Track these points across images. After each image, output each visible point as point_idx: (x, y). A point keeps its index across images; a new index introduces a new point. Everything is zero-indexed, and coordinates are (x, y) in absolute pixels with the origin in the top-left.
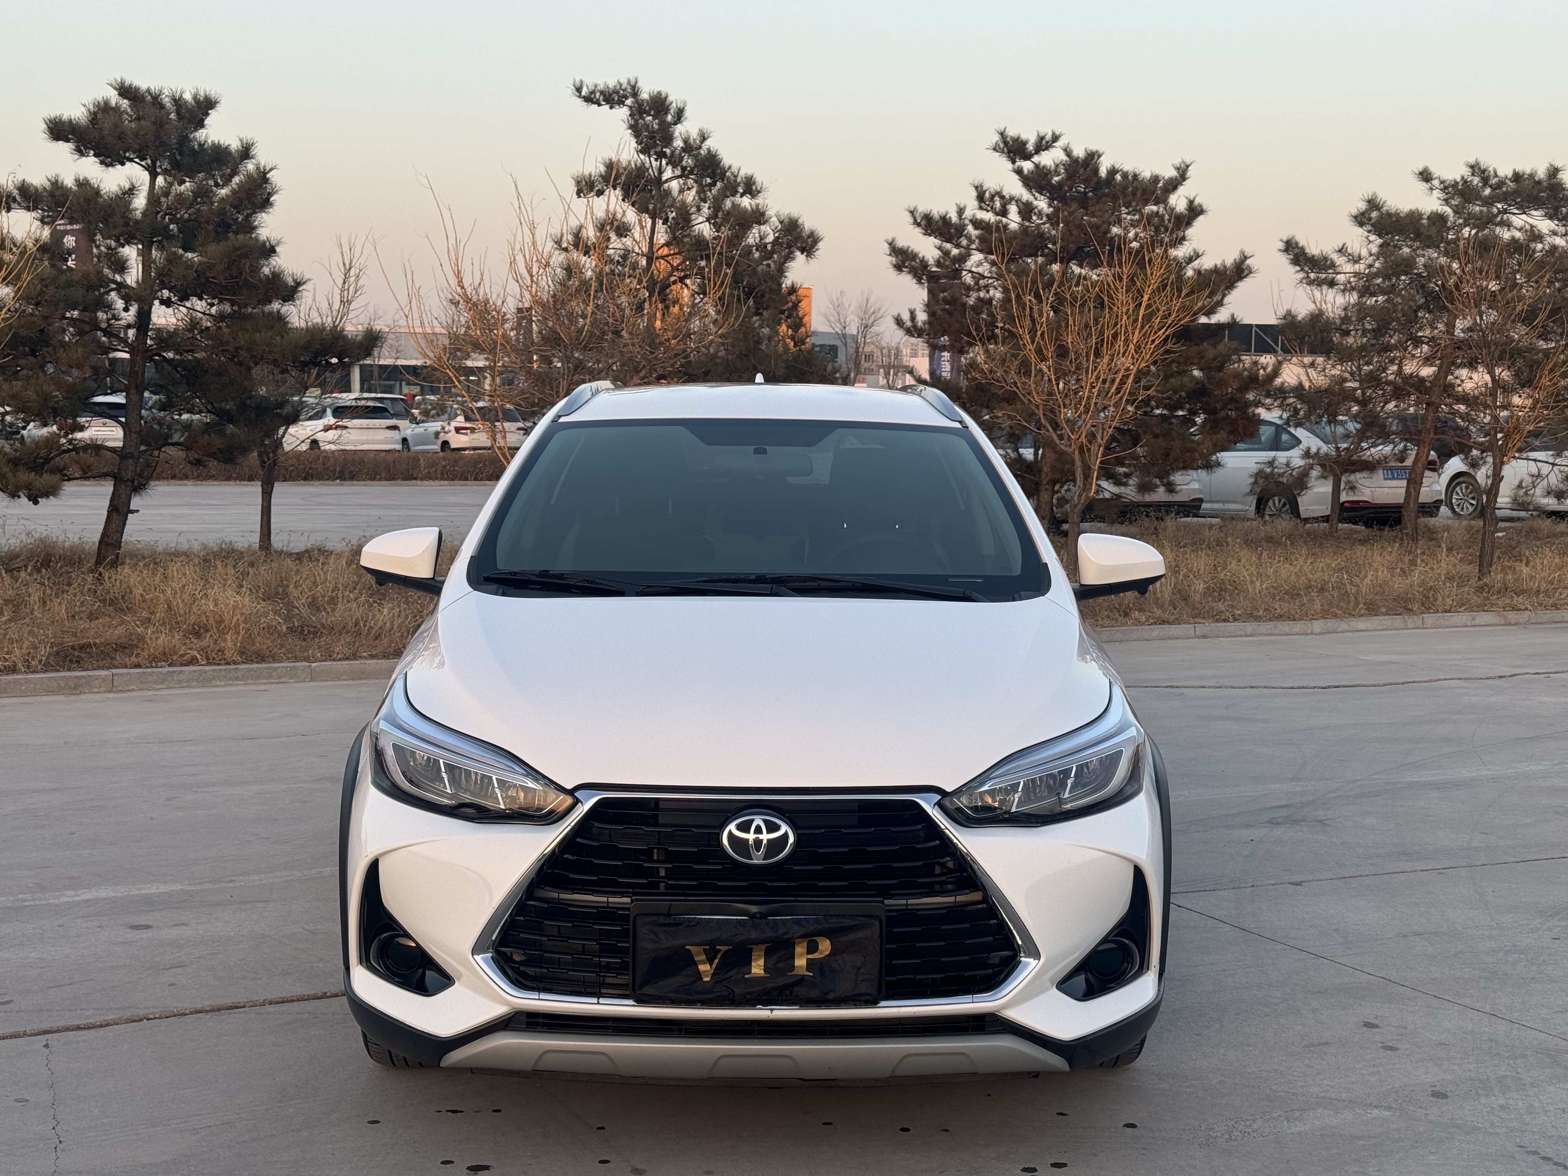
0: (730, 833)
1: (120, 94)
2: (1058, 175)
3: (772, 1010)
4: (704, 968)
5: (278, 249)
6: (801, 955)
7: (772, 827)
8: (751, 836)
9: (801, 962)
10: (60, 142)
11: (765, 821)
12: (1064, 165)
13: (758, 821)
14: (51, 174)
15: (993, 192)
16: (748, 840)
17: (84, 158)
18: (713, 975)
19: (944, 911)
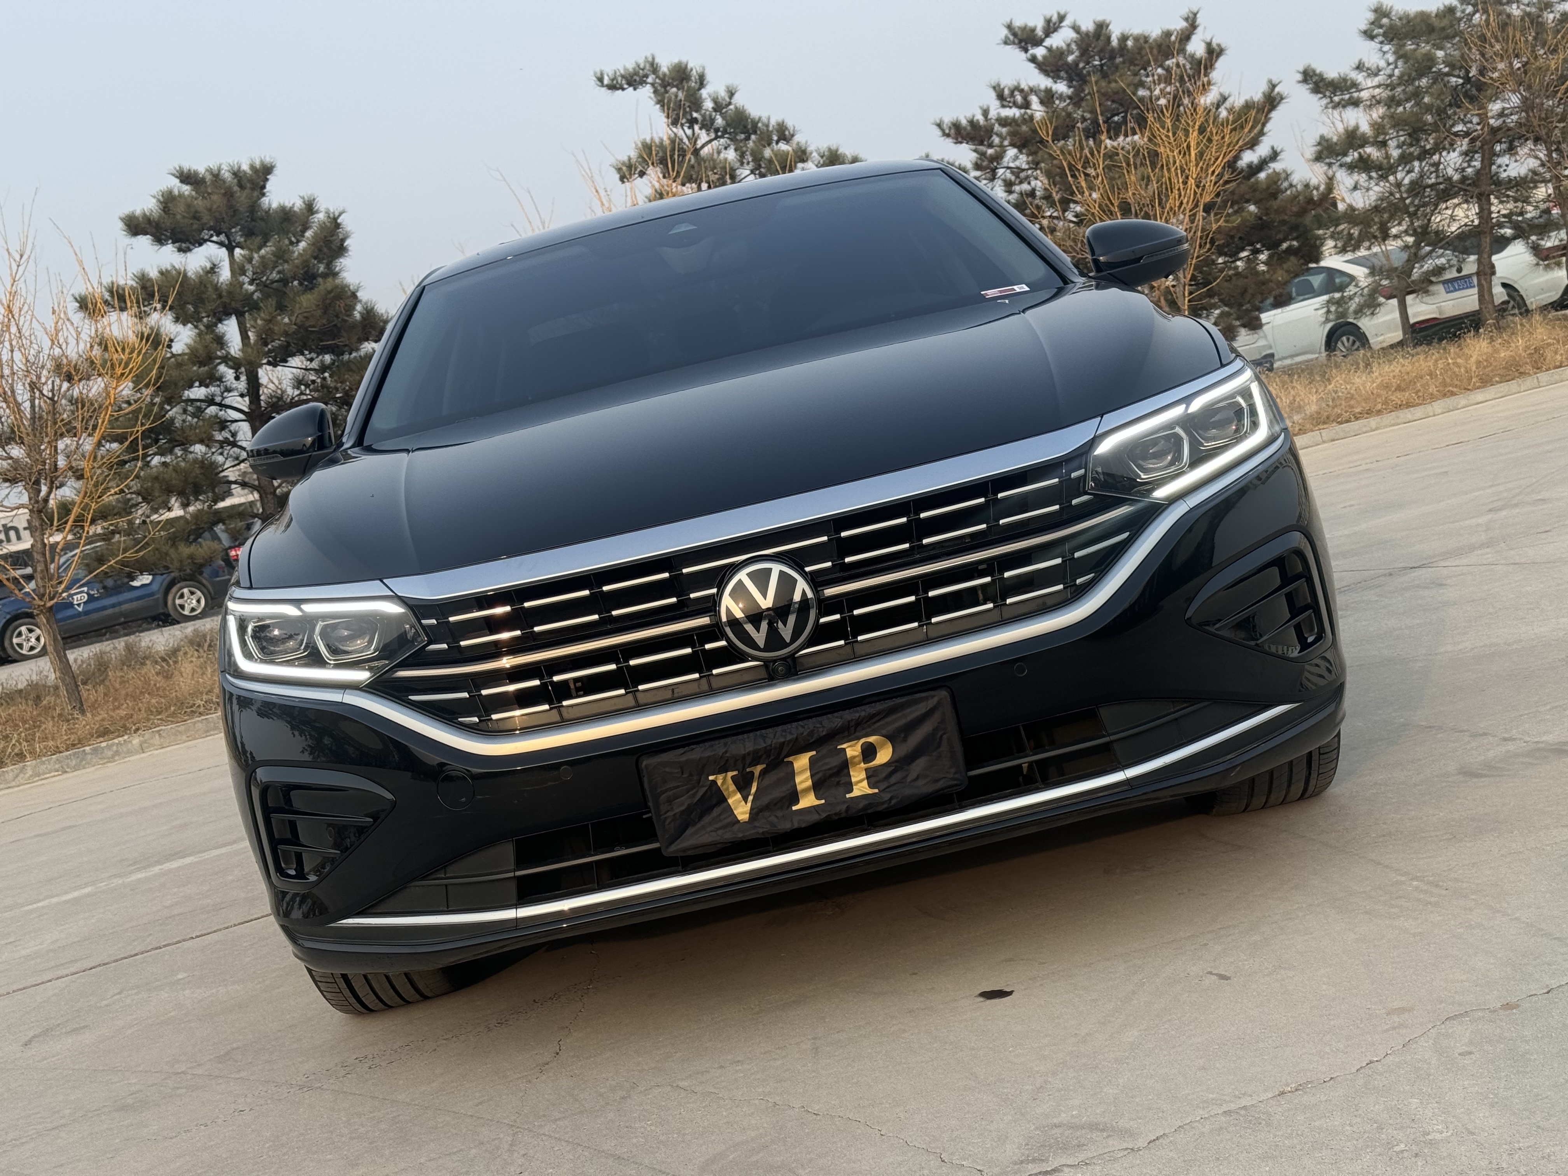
2: (1073, 53)
12: (1075, 42)
15: (1012, 88)
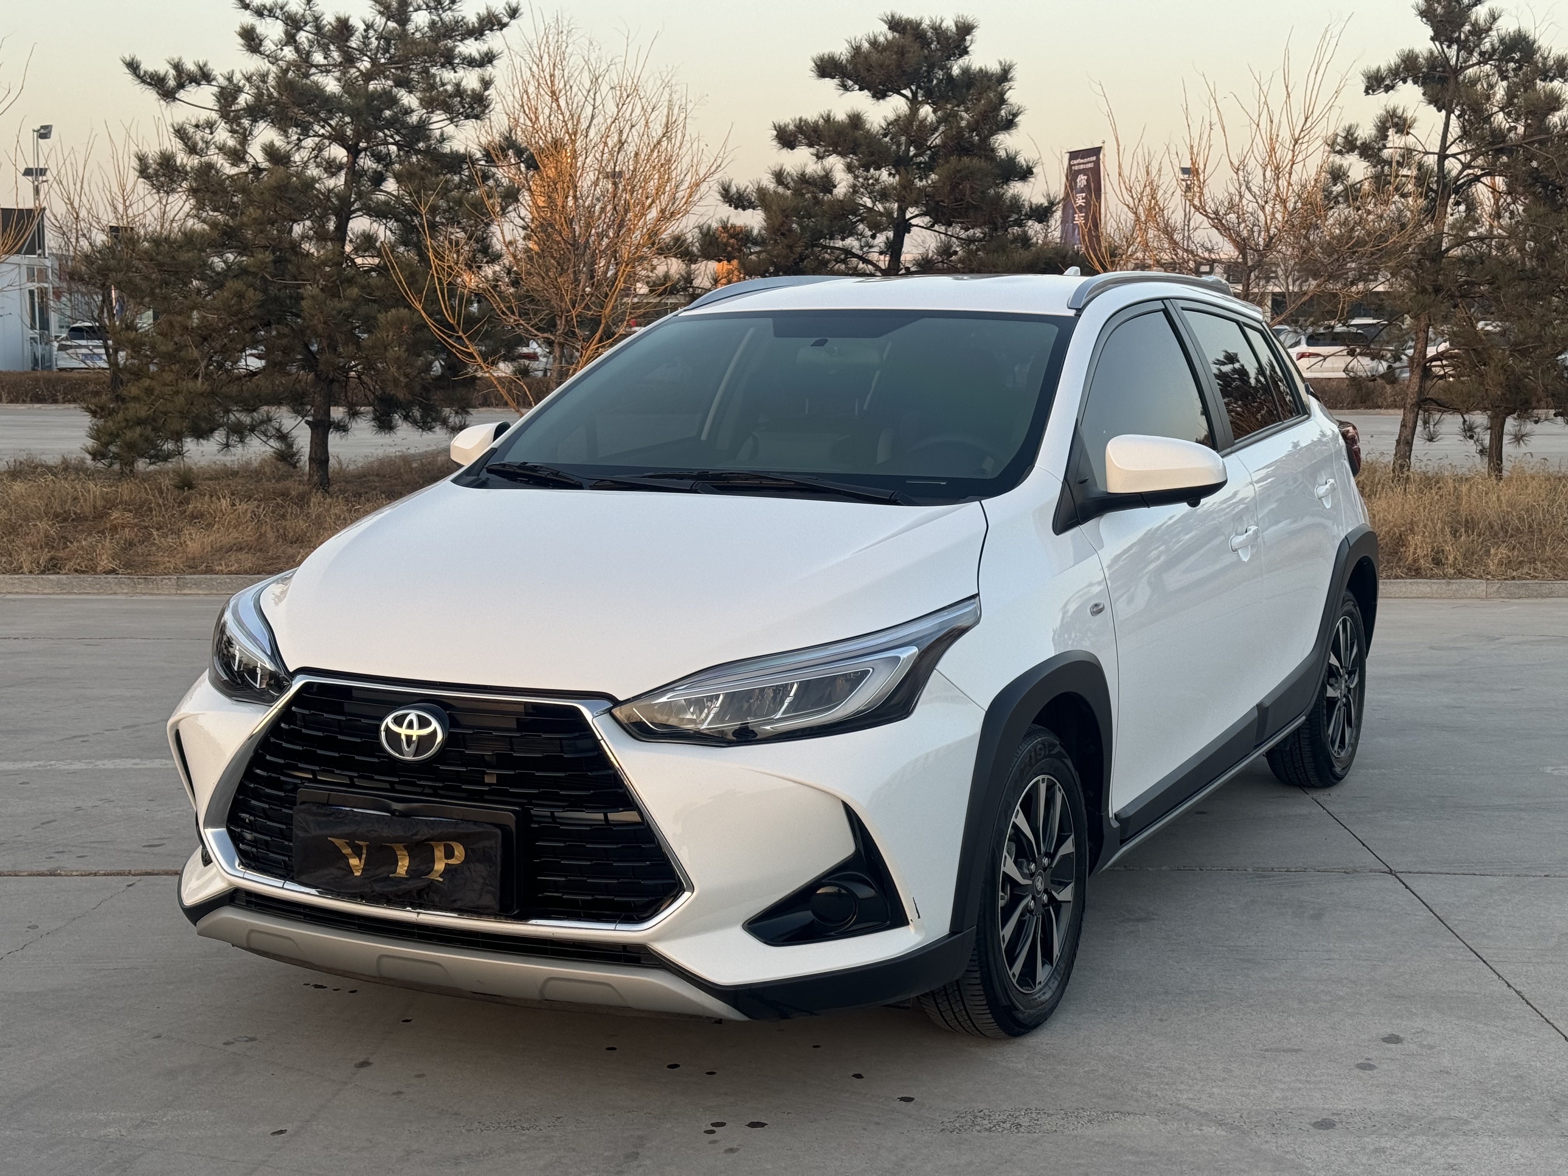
0: (387, 724)
1: (890, 28)
3: (419, 913)
4: (354, 862)
5: (1034, 170)
6: (440, 859)
7: (424, 723)
8: (403, 731)
9: (440, 866)
10: (827, 79)
11: (419, 717)
13: (413, 715)
14: (824, 111)
16: (400, 735)
17: (849, 93)
18: (363, 870)
19: (588, 828)
